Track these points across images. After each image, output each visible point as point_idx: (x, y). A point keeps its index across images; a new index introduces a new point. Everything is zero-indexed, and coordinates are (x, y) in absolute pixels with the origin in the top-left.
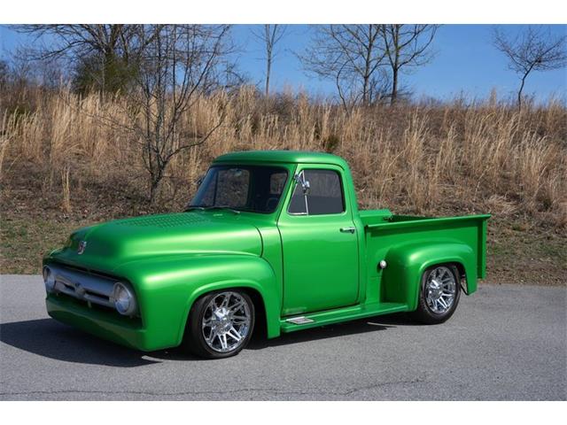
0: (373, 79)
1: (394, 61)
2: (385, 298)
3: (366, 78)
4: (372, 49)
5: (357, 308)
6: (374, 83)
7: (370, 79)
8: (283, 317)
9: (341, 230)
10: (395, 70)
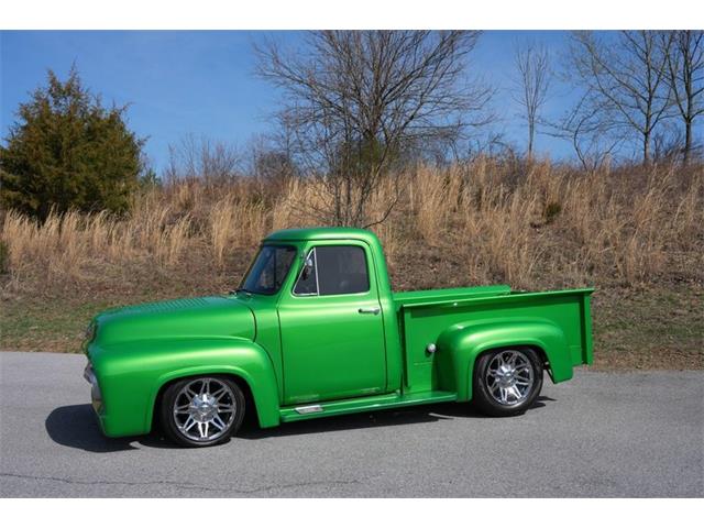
0: (657, 135)
1: (686, 111)
2: (439, 386)
3: (646, 134)
4: (654, 100)
5: (393, 397)
6: (659, 138)
7: (652, 135)
8: (283, 406)
9: (360, 311)
10: (688, 120)
